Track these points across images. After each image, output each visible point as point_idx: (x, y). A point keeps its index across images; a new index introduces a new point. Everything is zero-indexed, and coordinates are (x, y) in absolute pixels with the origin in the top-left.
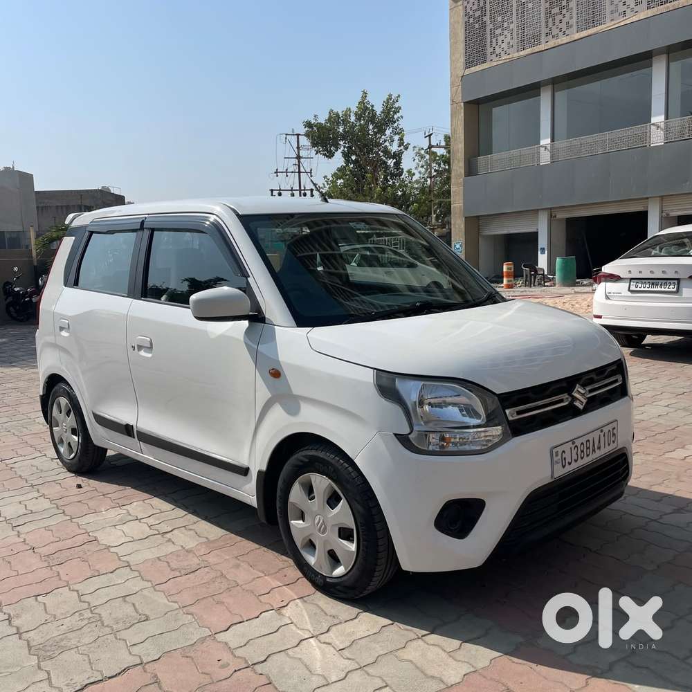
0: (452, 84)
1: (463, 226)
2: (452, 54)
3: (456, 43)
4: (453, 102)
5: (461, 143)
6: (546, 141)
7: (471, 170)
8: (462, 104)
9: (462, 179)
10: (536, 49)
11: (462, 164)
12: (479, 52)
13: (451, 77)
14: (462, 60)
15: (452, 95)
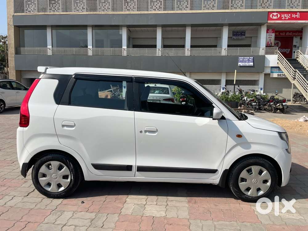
0: (8, 18)
1: (15, 74)
2: (8, 6)
3: (10, 2)
4: (8, 24)
5: (13, 41)
6: (50, 47)
7: (17, 52)
8: (13, 26)
9: (14, 55)
10: (46, 13)
11: (13, 49)
12: (21, 8)
13: (7, 14)
14: (12, 9)
15: (8, 22)
